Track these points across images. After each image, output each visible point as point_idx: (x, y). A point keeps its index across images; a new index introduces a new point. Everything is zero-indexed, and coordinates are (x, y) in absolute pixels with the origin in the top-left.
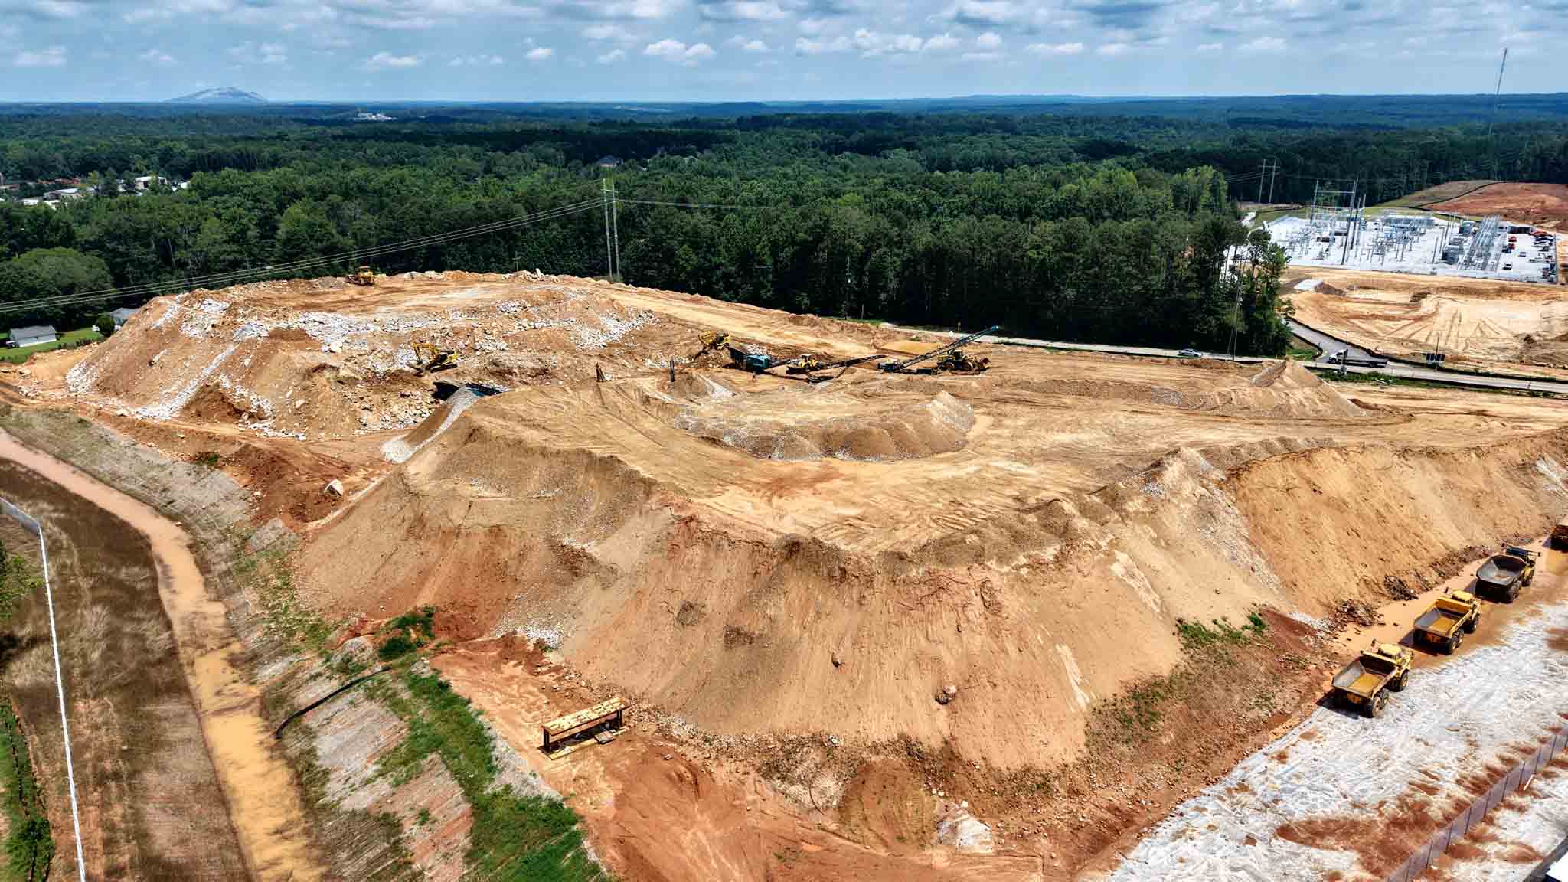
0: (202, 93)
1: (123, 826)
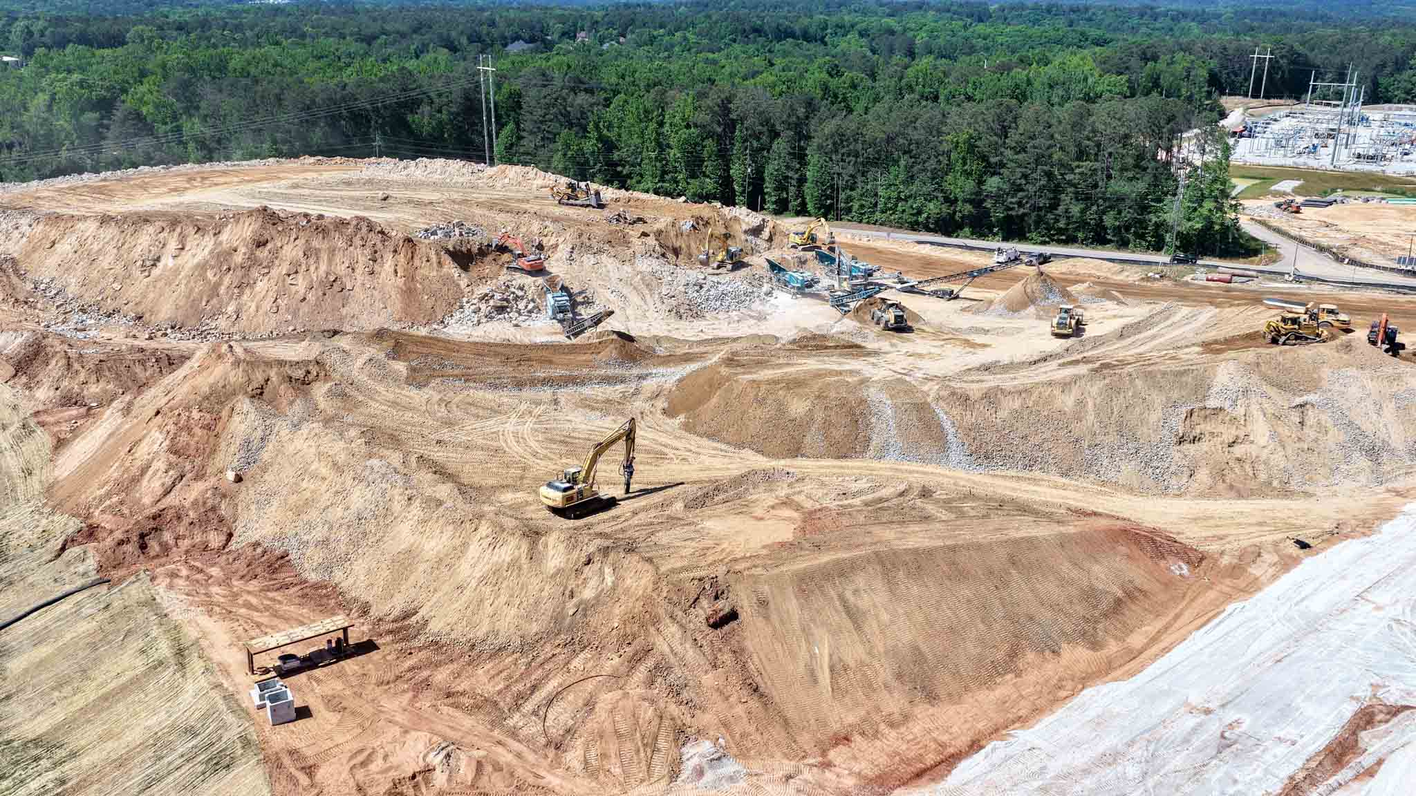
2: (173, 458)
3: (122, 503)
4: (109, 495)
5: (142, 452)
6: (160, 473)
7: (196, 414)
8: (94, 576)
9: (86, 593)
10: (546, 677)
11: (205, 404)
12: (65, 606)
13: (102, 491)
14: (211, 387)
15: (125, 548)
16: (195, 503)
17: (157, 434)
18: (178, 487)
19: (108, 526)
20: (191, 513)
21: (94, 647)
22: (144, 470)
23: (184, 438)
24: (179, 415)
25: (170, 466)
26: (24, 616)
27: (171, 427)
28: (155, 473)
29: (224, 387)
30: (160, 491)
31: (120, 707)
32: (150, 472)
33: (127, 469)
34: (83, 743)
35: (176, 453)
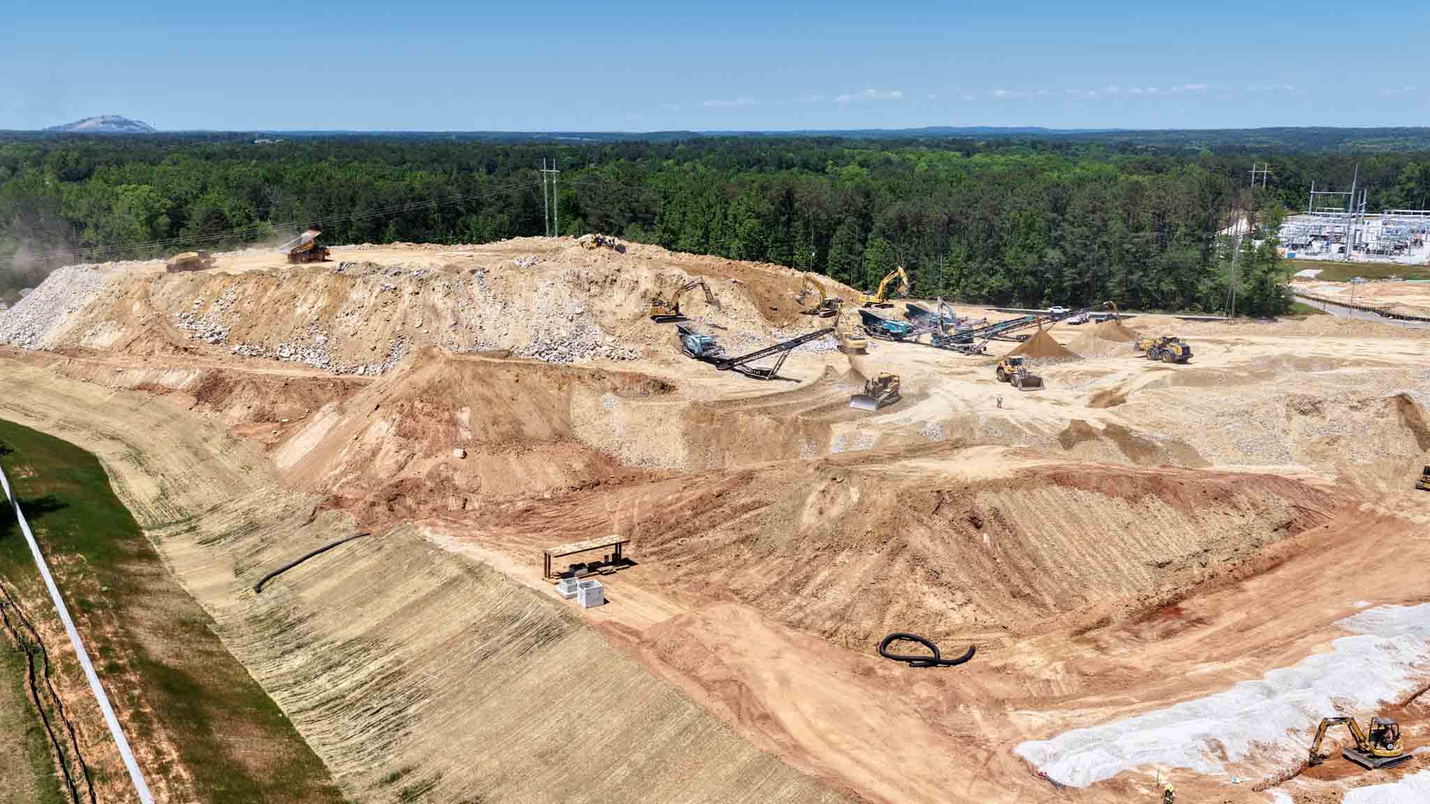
0: (84, 121)
1: (115, 639)
2: (402, 440)
3: (358, 479)
4: (344, 473)
5: (371, 438)
6: (391, 453)
7: (418, 404)
8: (355, 532)
9: (355, 541)
10: (816, 570)
11: (425, 396)
12: (338, 552)
13: (337, 471)
14: (428, 382)
15: (377, 509)
16: (430, 476)
17: (383, 423)
18: (410, 464)
19: (350, 497)
20: (428, 483)
21: (381, 576)
22: (374, 453)
23: (409, 423)
24: (402, 405)
25: (401, 447)
26: (300, 561)
27: (398, 417)
28: (387, 453)
29: (440, 382)
30: (395, 467)
31: (430, 611)
32: (382, 453)
33: (357, 453)
34: (405, 636)
35: (405, 436)
